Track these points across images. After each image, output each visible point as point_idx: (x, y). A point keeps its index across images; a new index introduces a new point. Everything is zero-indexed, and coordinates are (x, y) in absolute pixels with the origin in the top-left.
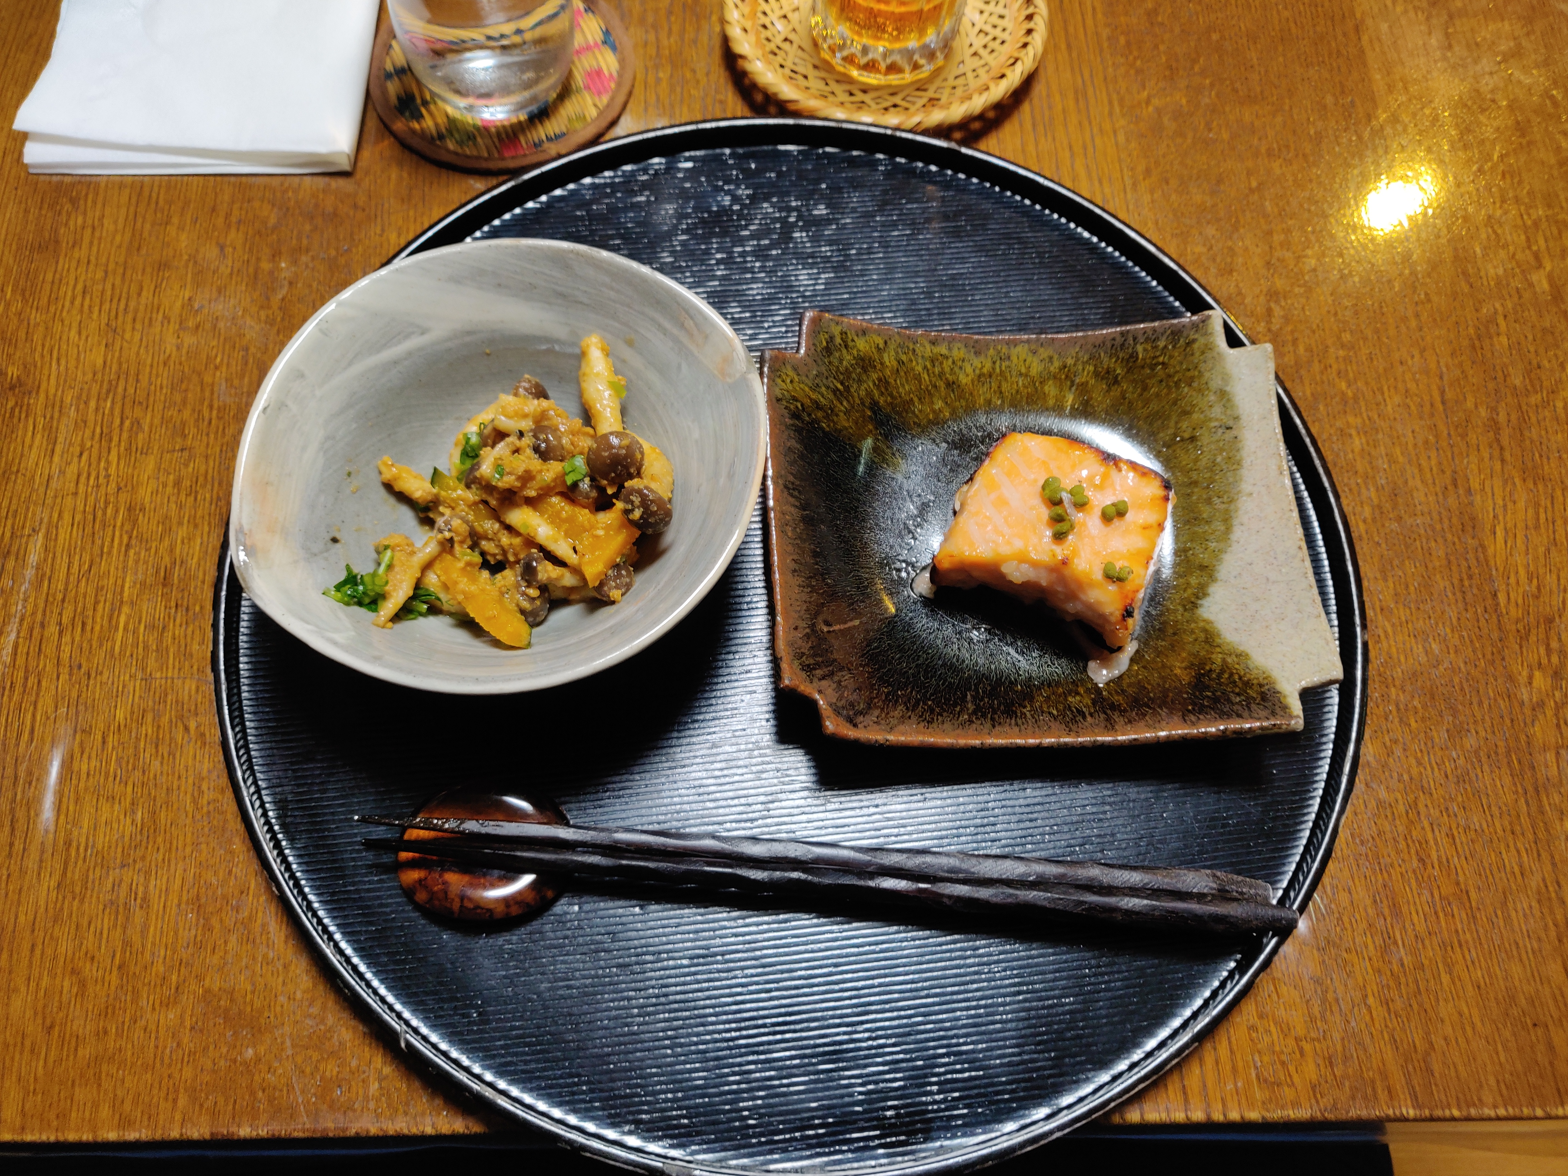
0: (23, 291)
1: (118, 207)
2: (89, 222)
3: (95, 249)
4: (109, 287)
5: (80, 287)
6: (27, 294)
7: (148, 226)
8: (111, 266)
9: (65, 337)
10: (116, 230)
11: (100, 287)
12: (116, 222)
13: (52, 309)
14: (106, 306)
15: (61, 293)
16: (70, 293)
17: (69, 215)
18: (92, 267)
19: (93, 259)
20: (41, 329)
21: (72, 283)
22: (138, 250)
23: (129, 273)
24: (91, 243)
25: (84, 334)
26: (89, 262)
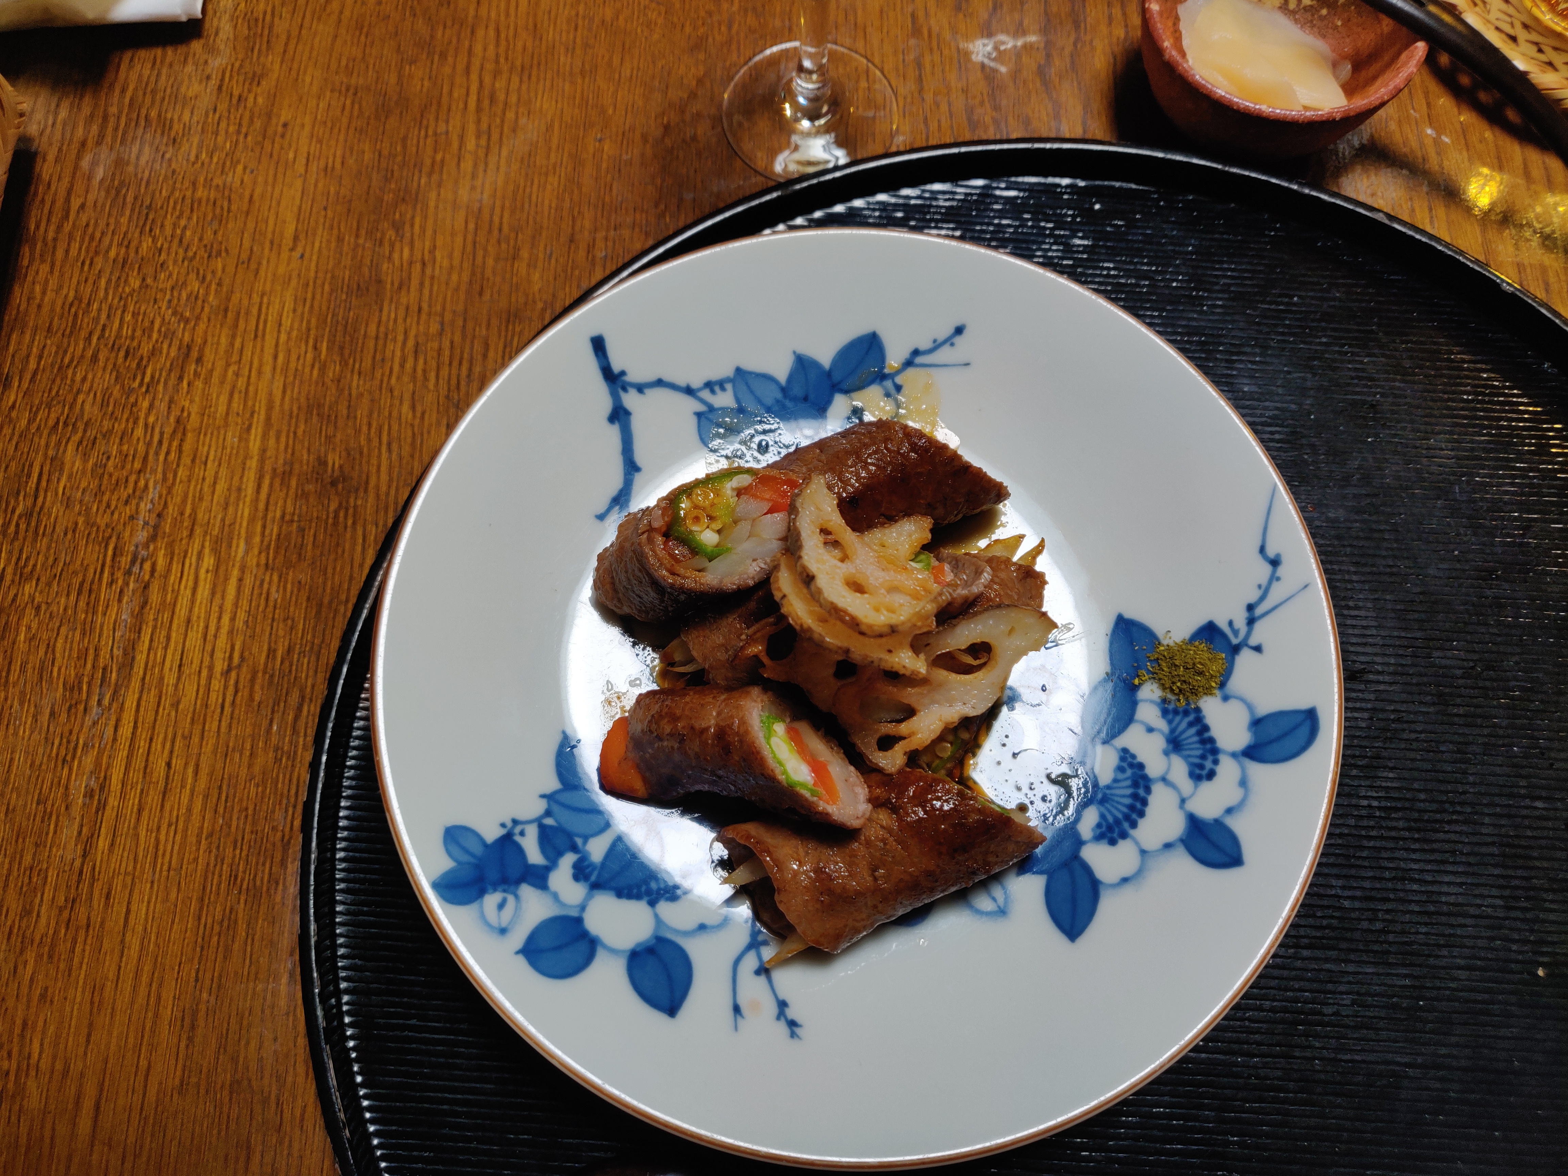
0: (342, 348)
1: (453, 234)
2: (418, 255)
3: (426, 292)
4: (446, 344)
5: (411, 343)
6: (347, 352)
7: (490, 262)
8: (448, 316)
9: (395, 414)
10: (452, 267)
11: (436, 345)
12: (451, 257)
13: (378, 375)
14: (445, 372)
15: (388, 354)
16: (398, 353)
17: (392, 246)
18: (424, 317)
19: (425, 306)
20: (366, 400)
21: (400, 338)
22: (481, 294)
23: (470, 325)
24: (422, 284)
25: (419, 409)
26: (420, 310)
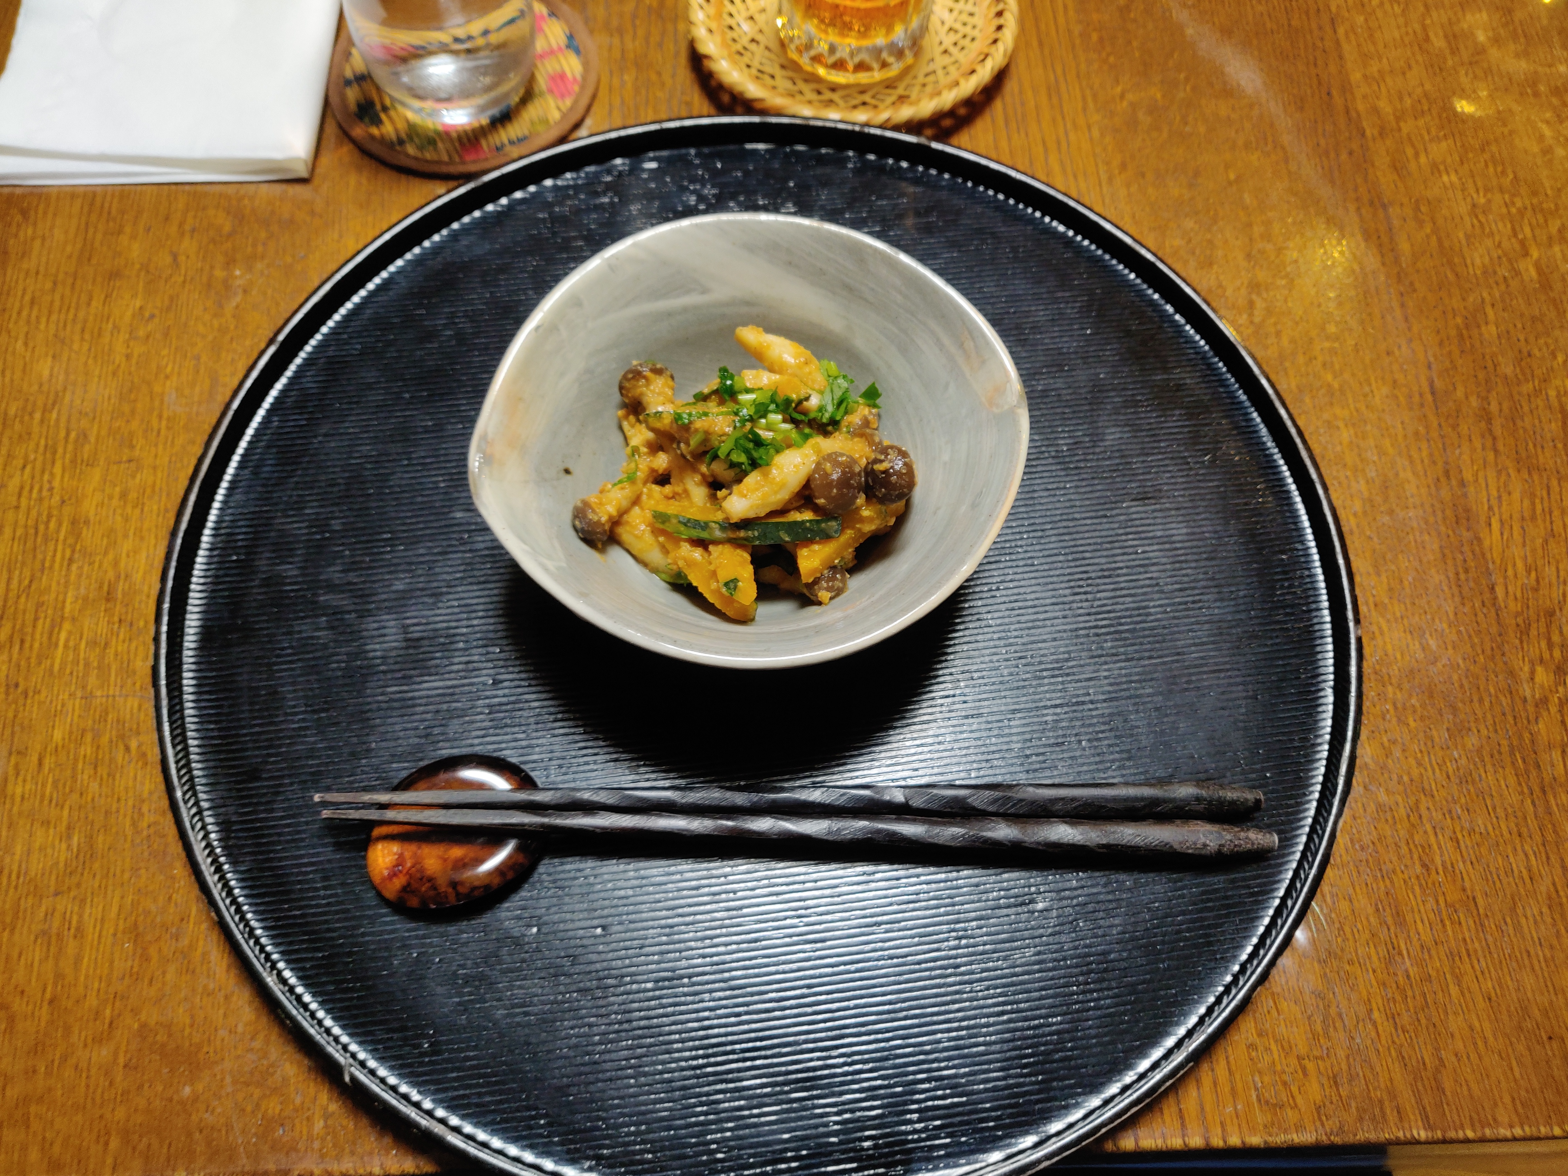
1: (70, 217)
2: (39, 233)
3: (44, 259)
4: (57, 297)
5: (27, 298)
7: (99, 236)
8: (61, 276)
10: (67, 240)
11: (49, 298)
12: (67, 232)
14: (54, 317)
15: (9, 304)
16: (17, 304)
17: (19, 225)
18: (40, 277)
19: (42, 269)
21: (20, 293)
22: (89, 260)
23: (79, 282)
24: (41, 253)
25: (31, 345)
26: (37, 273)
